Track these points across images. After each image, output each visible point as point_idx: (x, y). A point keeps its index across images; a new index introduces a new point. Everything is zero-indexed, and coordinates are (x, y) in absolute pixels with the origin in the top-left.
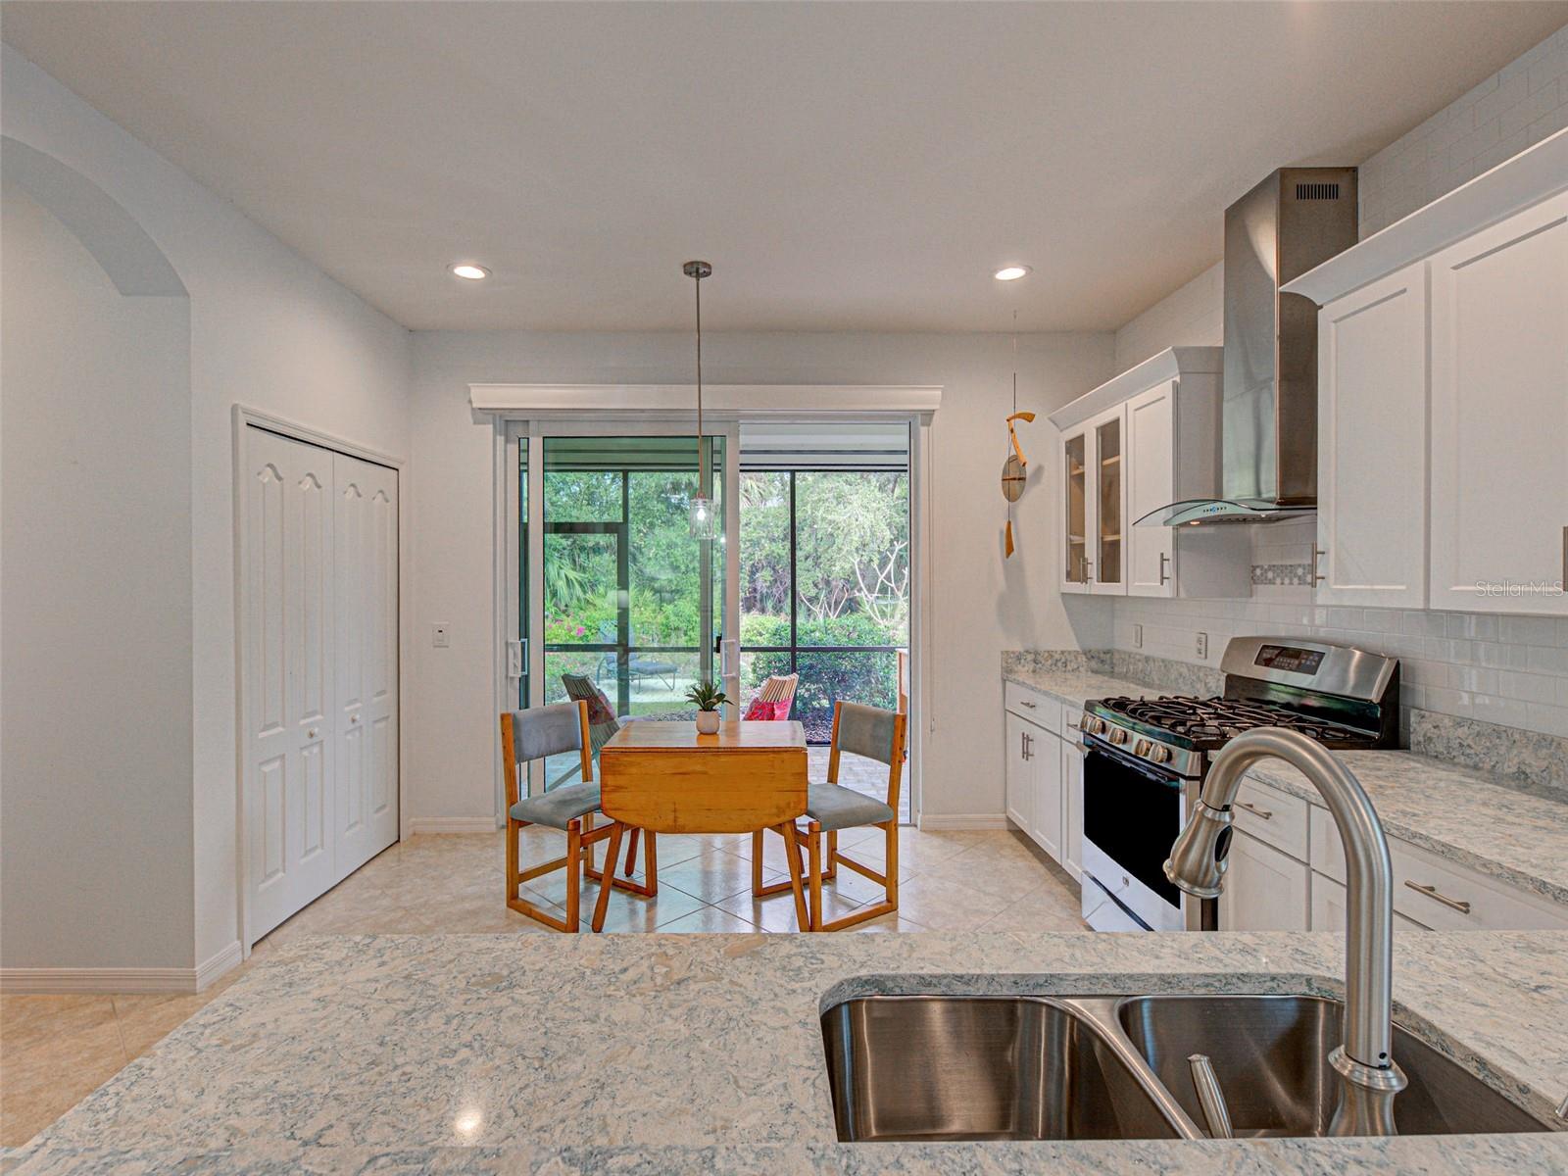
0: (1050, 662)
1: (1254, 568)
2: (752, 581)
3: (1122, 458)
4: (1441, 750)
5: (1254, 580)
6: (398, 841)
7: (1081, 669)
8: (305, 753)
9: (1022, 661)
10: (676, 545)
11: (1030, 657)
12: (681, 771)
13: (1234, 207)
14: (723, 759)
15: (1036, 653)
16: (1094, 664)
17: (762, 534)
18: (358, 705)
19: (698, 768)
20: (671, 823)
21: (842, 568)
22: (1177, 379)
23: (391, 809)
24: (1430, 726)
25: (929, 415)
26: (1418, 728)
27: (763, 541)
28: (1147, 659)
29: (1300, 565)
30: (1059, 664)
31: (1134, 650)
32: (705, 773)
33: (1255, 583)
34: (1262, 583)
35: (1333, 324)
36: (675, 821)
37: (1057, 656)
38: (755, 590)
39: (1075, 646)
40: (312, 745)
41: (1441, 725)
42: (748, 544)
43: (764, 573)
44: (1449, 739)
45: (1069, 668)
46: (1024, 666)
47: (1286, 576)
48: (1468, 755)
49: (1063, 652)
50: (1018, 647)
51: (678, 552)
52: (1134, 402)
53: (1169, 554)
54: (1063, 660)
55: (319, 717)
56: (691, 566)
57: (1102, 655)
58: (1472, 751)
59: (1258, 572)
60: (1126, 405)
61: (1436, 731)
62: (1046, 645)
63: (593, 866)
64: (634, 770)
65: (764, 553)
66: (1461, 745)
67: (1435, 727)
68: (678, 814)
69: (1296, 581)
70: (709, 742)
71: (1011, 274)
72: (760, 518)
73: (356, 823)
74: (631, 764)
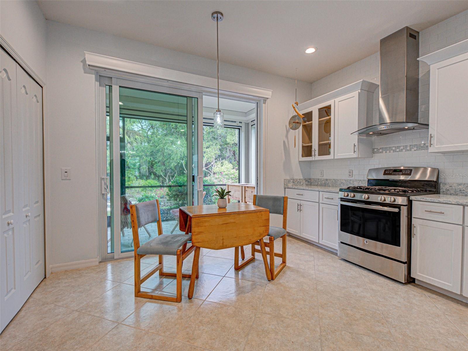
0: (297, 182)
1: (374, 149)
3: (332, 116)
4: (453, 192)
5: (374, 152)
6: (45, 278)
7: (304, 184)
8: (5, 235)
9: (290, 182)
11: (292, 181)
12: (225, 222)
13: (385, 39)
14: (241, 216)
15: (293, 180)
16: (307, 183)
18: (28, 208)
19: (232, 221)
20: (221, 245)
21: (174, 165)
22: (360, 91)
23: (42, 262)
24: (448, 186)
25: (265, 100)
26: (443, 188)
28: (327, 180)
29: (394, 147)
30: (299, 183)
31: (320, 178)
32: (234, 222)
33: (374, 153)
34: (377, 153)
35: (437, 70)
36: (223, 244)
37: (298, 181)
39: (302, 178)
40: (9, 230)
41: (452, 186)
44: (455, 189)
45: (301, 184)
46: (290, 184)
47: (388, 150)
48: (463, 193)
49: (300, 179)
50: (288, 178)
52: (337, 100)
53: (356, 144)
54: (300, 182)
55: (11, 214)
57: (308, 180)
58: (465, 191)
59: (376, 150)
60: (335, 101)
61: (450, 188)
62: (296, 177)
63: (163, 271)
64: (206, 224)
66: (460, 190)
67: (450, 187)
68: (224, 241)
69: (392, 151)
70: (222, 211)
71: (310, 51)
73: (28, 272)
74: (205, 221)
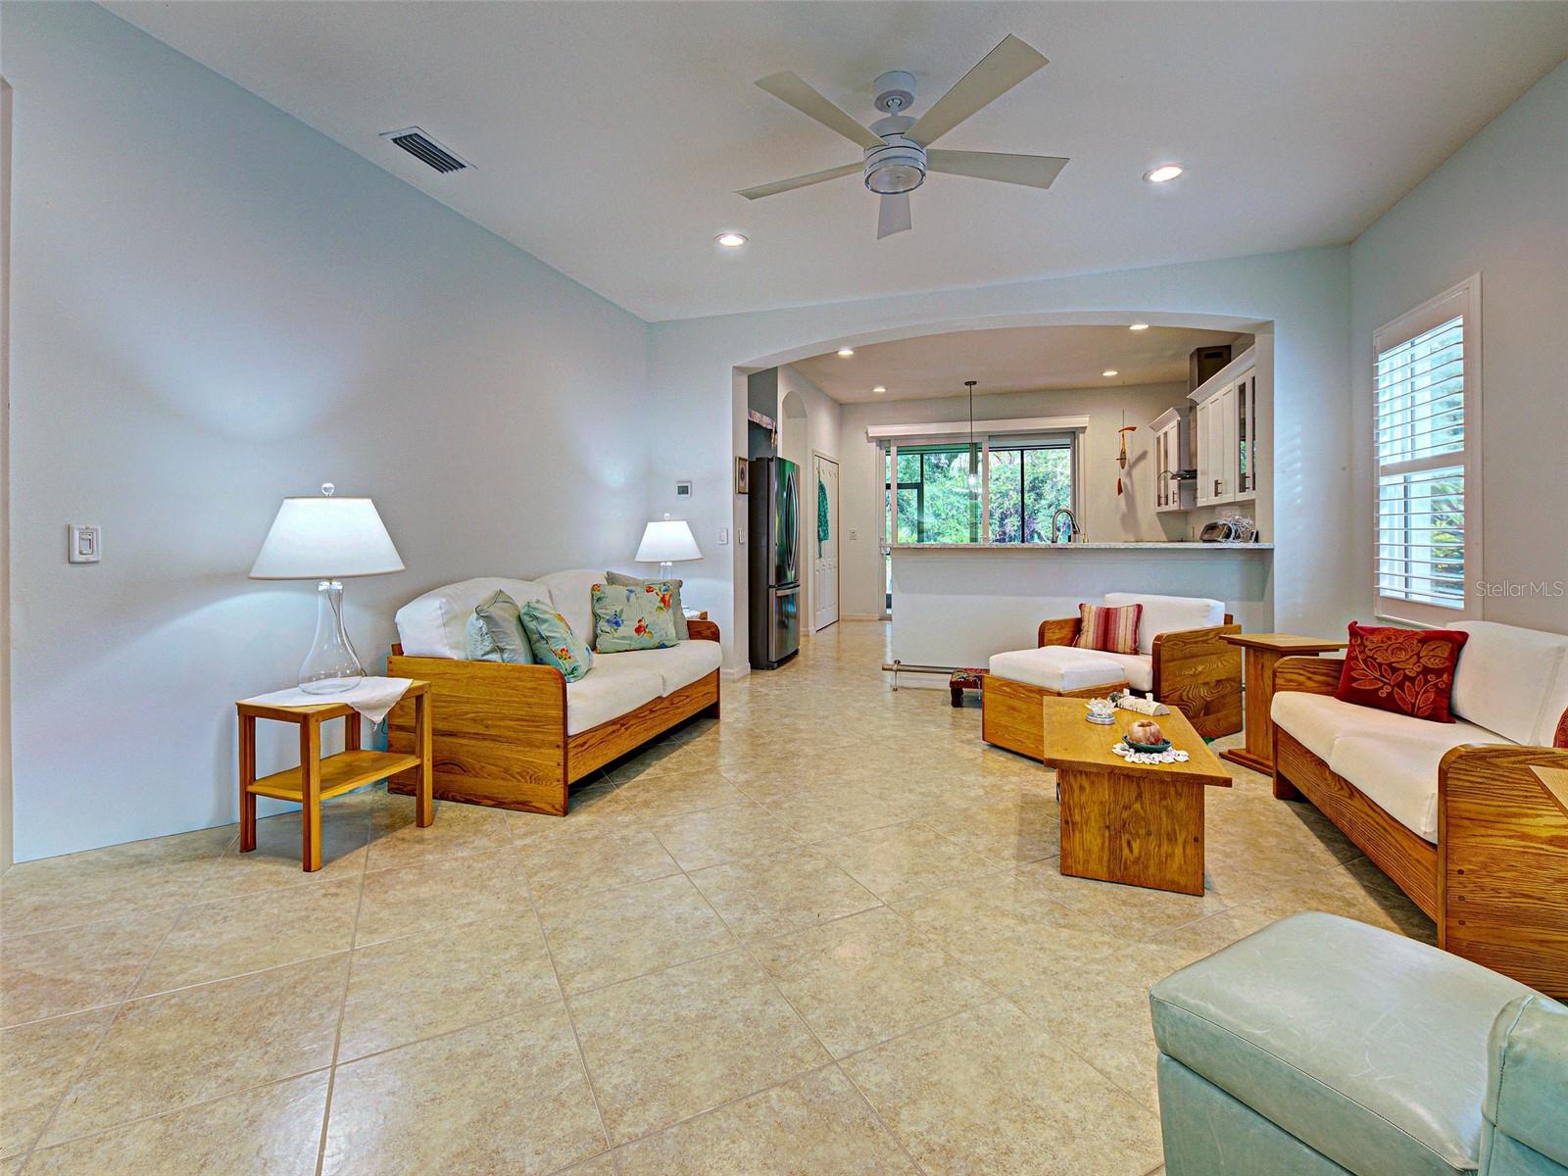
2: (1002, 525)
10: (938, 497)
17: (1010, 487)
27: (1011, 492)
38: (1005, 534)
42: (998, 495)
43: (1012, 519)
51: (939, 503)
56: (950, 514)
65: (1012, 502)
72: (1008, 474)
